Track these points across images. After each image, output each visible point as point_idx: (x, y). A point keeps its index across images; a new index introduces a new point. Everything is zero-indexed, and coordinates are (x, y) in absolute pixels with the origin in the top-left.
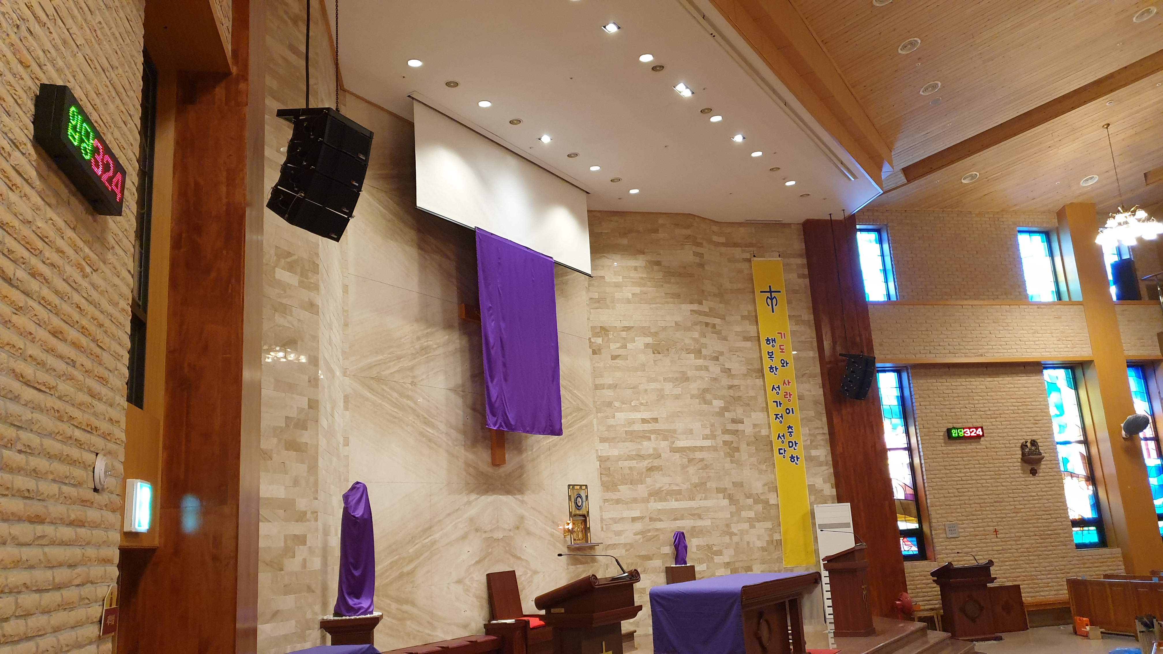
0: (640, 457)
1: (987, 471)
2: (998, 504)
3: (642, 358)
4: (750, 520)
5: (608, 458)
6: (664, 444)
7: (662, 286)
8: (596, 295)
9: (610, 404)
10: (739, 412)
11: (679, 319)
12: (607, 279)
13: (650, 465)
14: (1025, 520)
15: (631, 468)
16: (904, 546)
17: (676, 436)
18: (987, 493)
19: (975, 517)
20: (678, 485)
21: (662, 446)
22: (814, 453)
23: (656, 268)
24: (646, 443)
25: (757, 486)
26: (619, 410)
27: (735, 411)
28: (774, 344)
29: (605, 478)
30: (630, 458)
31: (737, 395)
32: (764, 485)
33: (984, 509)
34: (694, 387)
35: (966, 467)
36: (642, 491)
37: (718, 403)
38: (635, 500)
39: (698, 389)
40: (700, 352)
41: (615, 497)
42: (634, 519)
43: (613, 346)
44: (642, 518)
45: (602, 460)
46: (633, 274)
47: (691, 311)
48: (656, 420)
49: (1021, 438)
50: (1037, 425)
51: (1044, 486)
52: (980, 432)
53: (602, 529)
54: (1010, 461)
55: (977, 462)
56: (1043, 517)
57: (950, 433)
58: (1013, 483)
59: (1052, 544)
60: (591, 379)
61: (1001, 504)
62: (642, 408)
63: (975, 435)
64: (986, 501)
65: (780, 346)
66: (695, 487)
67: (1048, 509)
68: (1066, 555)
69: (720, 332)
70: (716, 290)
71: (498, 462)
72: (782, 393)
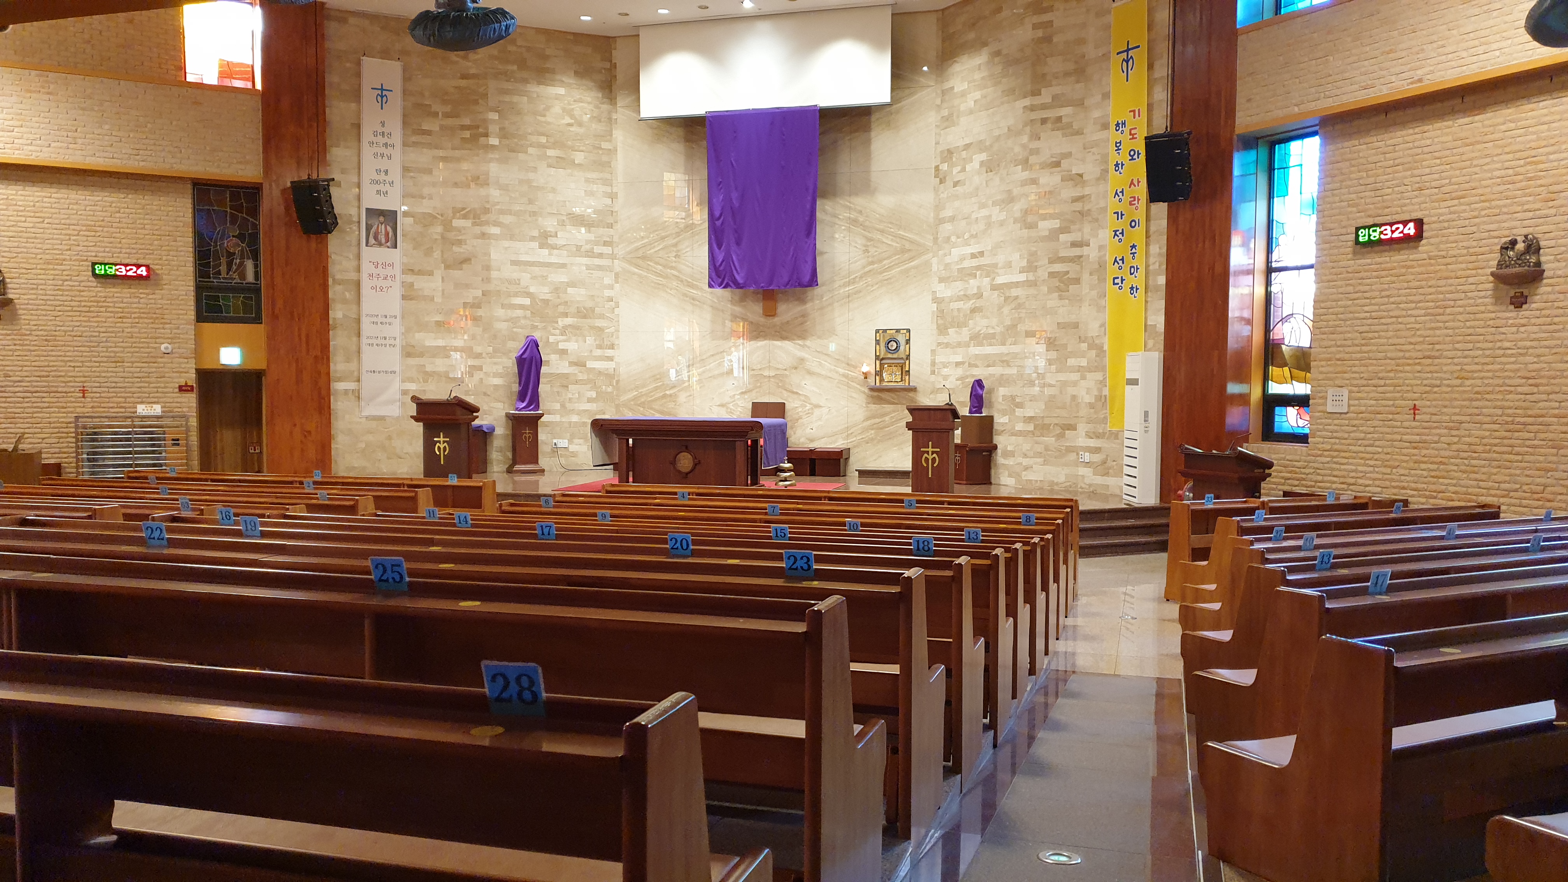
0: (966, 297)
1: (1420, 302)
2: (1429, 361)
4: (1079, 369)
5: (943, 300)
6: (986, 281)
7: (1001, 81)
8: (946, 113)
9: (948, 240)
11: (1011, 121)
12: (956, 90)
13: (973, 306)
14: (1477, 393)
15: (959, 309)
16: (1299, 419)
17: (996, 271)
18: (1412, 340)
19: (1382, 382)
20: (993, 328)
21: (984, 284)
23: (997, 60)
24: (972, 282)
25: (1093, 329)
26: (954, 246)
27: (1080, 230)
28: (1124, 129)
29: (940, 322)
30: (959, 299)
32: (1100, 327)
33: (1401, 368)
34: (1017, 208)
35: (1383, 293)
36: (965, 334)
37: (1045, 226)
38: (959, 345)
39: (1021, 210)
40: (1026, 161)
41: (945, 341)
42: (958, 364)
43: (955, 171)
44: (962, 363)
45: (938, 301)
46: (977, 76)
47: (1025, 107)
48: (982, 254)
49: (1507, 233)
50: (1551, 204)
51: (1535, 328)
52: (1411, 229)
53: (933, 372)
54: (1471, 280)
55: (1405, 285)
56: (1520, 389)
57: (1357, 236)
58: (1468, 324)
59: (1528, 443)
60: (932, 215)
61: (1437, 361)
62: (973, 241)
63: (1402, 235)
64: (1407, 355)
65: (1131, 130)
66: (1007, 330)
67: (1534, 374)
68: (1554, 466)
69: (1070, 125)
70: (1071, 66)
71: (770, 313)
72: (1126, 199)
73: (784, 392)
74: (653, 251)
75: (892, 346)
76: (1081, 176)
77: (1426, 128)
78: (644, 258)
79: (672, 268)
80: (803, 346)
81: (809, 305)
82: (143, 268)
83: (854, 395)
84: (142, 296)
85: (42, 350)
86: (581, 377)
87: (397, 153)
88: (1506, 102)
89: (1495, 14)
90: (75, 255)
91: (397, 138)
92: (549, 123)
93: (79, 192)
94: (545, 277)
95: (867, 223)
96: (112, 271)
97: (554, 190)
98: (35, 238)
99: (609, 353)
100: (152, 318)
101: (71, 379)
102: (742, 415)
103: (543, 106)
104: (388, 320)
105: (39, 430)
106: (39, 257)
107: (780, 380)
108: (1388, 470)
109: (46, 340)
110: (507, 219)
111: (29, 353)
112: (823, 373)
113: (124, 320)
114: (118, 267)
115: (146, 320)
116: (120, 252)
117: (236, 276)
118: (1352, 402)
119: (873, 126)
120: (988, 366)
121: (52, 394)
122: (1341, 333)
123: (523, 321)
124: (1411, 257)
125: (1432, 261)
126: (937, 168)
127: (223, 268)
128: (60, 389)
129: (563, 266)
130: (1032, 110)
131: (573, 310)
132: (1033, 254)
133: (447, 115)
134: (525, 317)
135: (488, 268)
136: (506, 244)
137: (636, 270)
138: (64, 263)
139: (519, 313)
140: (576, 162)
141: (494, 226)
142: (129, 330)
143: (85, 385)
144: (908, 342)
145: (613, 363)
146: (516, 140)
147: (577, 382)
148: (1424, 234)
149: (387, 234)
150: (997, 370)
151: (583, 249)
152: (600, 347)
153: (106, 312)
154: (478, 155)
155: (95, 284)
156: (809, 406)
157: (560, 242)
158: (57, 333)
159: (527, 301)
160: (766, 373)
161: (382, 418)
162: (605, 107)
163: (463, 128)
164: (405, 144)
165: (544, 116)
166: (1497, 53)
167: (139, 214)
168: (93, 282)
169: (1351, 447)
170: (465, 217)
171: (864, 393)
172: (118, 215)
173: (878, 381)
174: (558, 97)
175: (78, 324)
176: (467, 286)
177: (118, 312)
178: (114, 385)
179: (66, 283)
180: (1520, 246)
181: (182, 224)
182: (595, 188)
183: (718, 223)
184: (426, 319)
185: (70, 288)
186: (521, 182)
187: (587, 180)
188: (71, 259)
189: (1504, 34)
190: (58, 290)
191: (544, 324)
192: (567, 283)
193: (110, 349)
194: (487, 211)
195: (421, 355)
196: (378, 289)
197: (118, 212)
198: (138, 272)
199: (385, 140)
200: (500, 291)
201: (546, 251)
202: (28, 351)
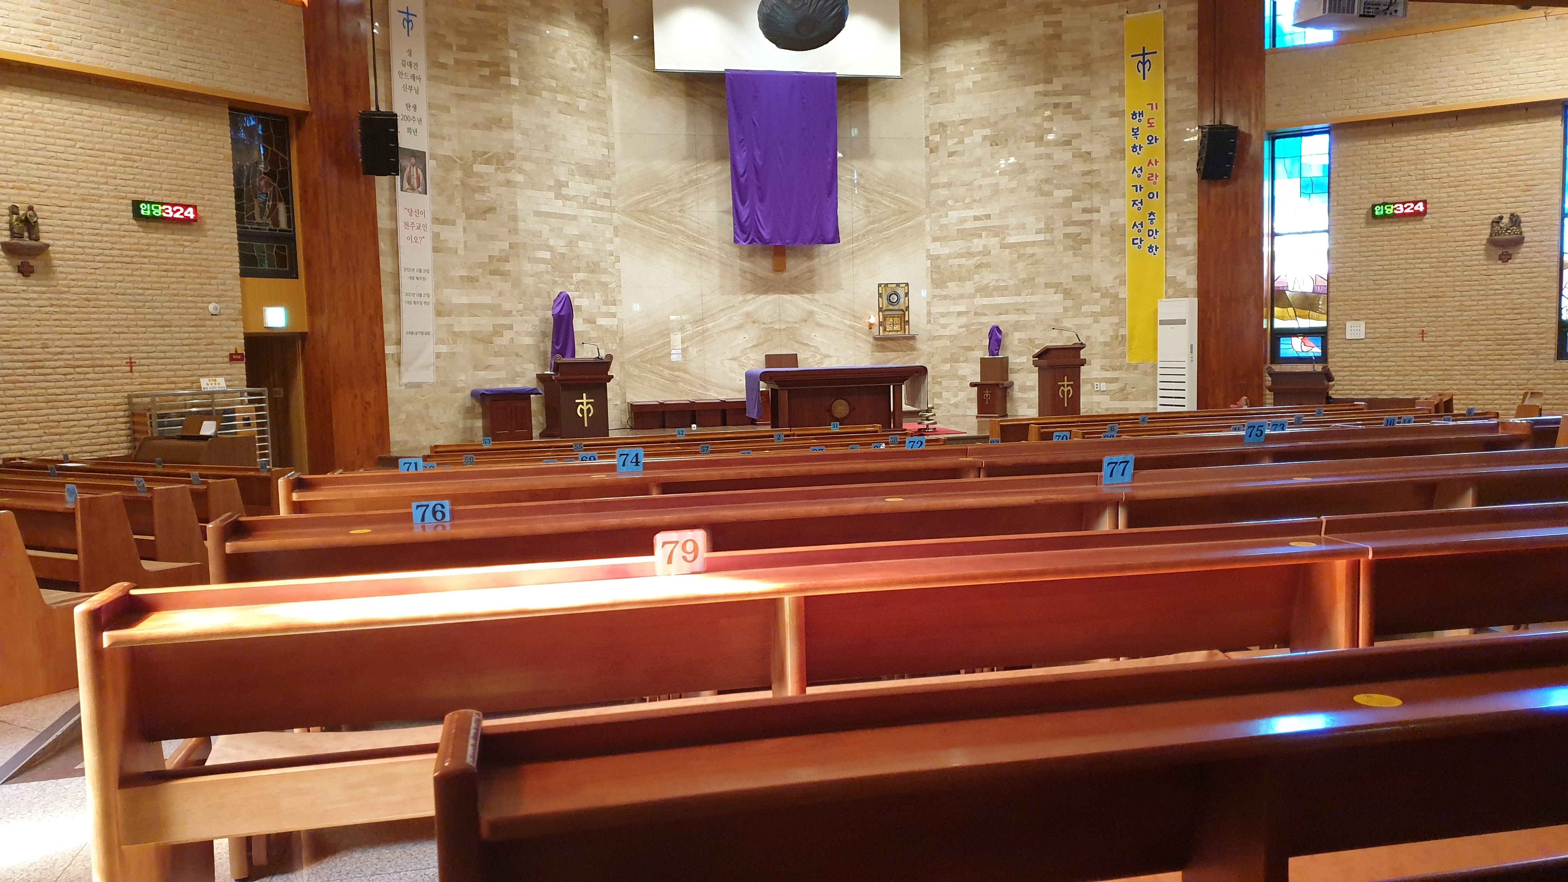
0: (970, 254)
1: (1425, 258)
2: (1434, 300)
3: (979, 152)
4: (1093, 314)
5: (938, 257)
6: (994, 241)
7: (1006, 68)
8: (936, 90)
9: (943, 203)
10: (1096, 199)
11: (1021, 103)
12: (948, 70)
13: (979, 262)
14: (1475, 320)
15: (959, 265)
16: (1303, 346)
17: (1007, 231)
18: (1420, 285)
19: (1394, 315)
20: (1005, 281)
21: (992, 243)
22: (1180, 241)
23: (1000, 48)
24: (976, 241)
25: (1107, 280)
26: (952, 208)
27: (1089, 199)
28: (1141, 118)
29: (936, 276)
30: (959, 256)
31: (1095, 181)
32: (1115, 279)
33: (1410, 305)
34: (1031, 178)
35: (1394, 252)
36: (969, 287)
37: (1060, 194)
38: (962, 296)
39: (1036, 180)
40: (1041, 138)
41: (944, 293)
42: (959, 314)
43: (950, 142)
45: (933, 258)
46: (976, 60)
47: (1036, 92)
48: (988, 217)
49: (1495, 211)
50: (1528, 193)
51: (1519, 276)
52: (1420, 207)
53: (929, 322)
54: (1467, 243)
55: (1413, 246)
56: (1507, 317)
57: (1374, 211)
58: (1466, 273)
59: (1514, 352)
60: (924, 180)
61: (1440, 299)
62: (975, 205)
63: (1412, 211)
64: (1416, 295)
65: (1149, 120)
66: (1023, 283)
67: (1518, 306)
68: (1534, 366)
69: (1079, 111)
70: (1079, 62)
71: (779, 268)
72: (1145, 175)
73: (796, 344)
74: (655, 204)
75: (893, 299)
76: (1089, 153)
77: (1427, 136)
78: (646, 211)
79: (677, 223)
80: (812, 300)
81: (816, 261)
82: (191, 210)
83: (861, 344)
84: (186, 244)
85: (83, 313)
86: (593, 334)
87: (422, 85)
88: (1493, 123)
89: (1495, 62)
90: (112, 191)
91: (422, 71)
92: (557, 66)
93: (113, 110)
94: (561, 229)
95: (867, 186)
96: (158, 212)
98: (68, 166)
99: (613, 309)
100: (197, 271)
101: (116, 349)
102: (754, 368)
103: (552, 48)
104: (422, 275)
105: (85, 416)
106: (73, 191)
107: (791, 332)
108: (1401, 378)
110: (529, 166)
111: (67, 317)
112: (832, 324)
113: (170, 274)
114: (164, 207)
115: (192, 274)
116: (161, 189)
117: (269, 221)
118: (1367, 331)
119: (870, 96)
120: (1000, 314)
121: (97, 369)
122: (1357, 281)
124: (1417, 226)
125: (1435, 230)
126: (927, 138)
127: (257, 212)
128: (105, 362)
129: (574, 218)
130: (1045, 96)
131: (583, 264)
132: (1050, 218)
133: (461, 48)
134: (547, 272)
135: (514, 218)
136: (529, 192)
137: (639, 224)
138: (102, 200)
139: (542, 267)
140: (580, 109)
141: (518, 173)
142: (174, 286)
143: (132, 355)
144: (907, 294)
145: (615, 319)
146: (532, 82)
148: (1428, 211)
149: (418, 178)
150: (1012, 318)
151: (588, 201)
152: (605, 303)
153: (150, 263)
154: (499, 95)
155: (136, 228)
156: (819, 357)
157: (570, 191)
158: (100, 291)
159: (547, 255)
160: (777, 327)
161: (419, 385)
162: (600, 53)
163: (482, 64)
164: (431, 78)
165: (554, 58)
166: (1497, 89)
167: (178, 141)
168: (134, 225)
169: (1367, 364)
170: (487, 162)
171: (869, 342)
172: (155, 141)
173: (881, 331)
174: (564, 40)
175: (121, 278)
176: (493, 238)
177: (162, 264)
178: (162, 355)
179: (105, 226)
180: (1506, 220)
181: (222, 156)
182: (595, 137)
183: (742, 180)
184: (453, 273)
185: (109, 232)
186: (538, 127)
187: (589, 129)
188: (108, 195)
189: (1502, 77)
190: (97, 235)
191: (562, 279)
192: (578, 236)
193: (157, 311)
194: (511, 157)
195: (449, 314)
196: (413, 240)
197: (156, 138)
198: (186, 214)
199: (412, 71)
200: (525, 244)
201: (560, 202)
202: (67, 313)
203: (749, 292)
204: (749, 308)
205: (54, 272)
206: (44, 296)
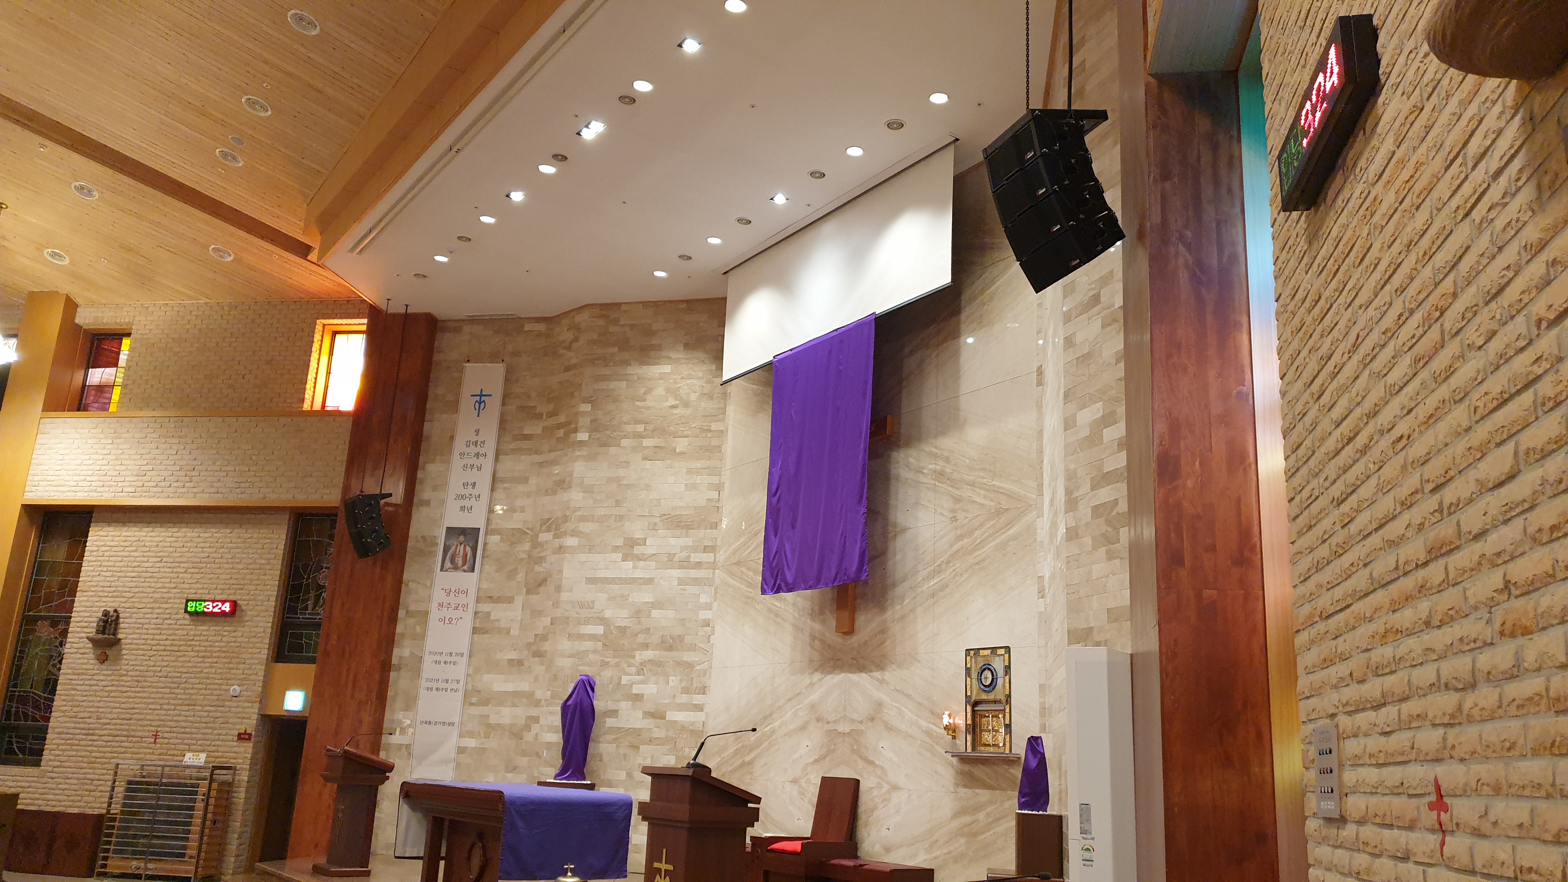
71: (844, 629)
73: (859, 760)
74: (747, 552)
75: (986, 678)
78: (739, 563)
80: (882, 682)
81: (888, 614)
82: (227, 604)
84: (225, 633)
85: (132, 692)
86: (658, 733)
87: (487, 463)
91: (490, 446)
92: (648, 408)
93: (196, 530)
94: (625, 597)
96: (201, 608)
97: (647, 487)
98: (152, 577)
99: (698, 699)
100: (229, 657)
101: (149, 723)
103: (643, 390)
104: (453, 659)
106: (150, 595)
107: (855, 739)
109: (138, 681)
110: (587, 527)
111: (121, 695)
113: (205, 660)
114: (207, 603)
115: (223, 660)
116: (216, 589)
121: (130, 739)
123: (591, 656)
126: (1038, 369)
127: (310, 603)
128: (137, 734)
129: (650, 581)
131: (655, 639)
133: (549, 415)
134: (595, 651)
135: (559, 589)
136: (583, 557)
137: (733, 581)
138: (170, 601)
139: (589, 645)
140: (678, 450)
141: (572, 536)
142: (206, 670)
143: (159, 729)
144: (1007, 669)
145: (702, 714)
146: (608, 432)
147: (651, 741)
149: (465, 555)
151: (676, 559)
152: (686, 691)
153: (192, 651)
154: (566, 455)
155: (189, 622)
156: (886, 788)
157: (648, 550)
158: (147, 674)
159: (600, 630)
162: (718, 381)
163: (560, 426)
164: (498, 453)
165: (644, 400)
167: (240, 548)
168: (186, 620)
170: (549, 529)
172: (221, 550)
173: (970, 744)
174: (662, 377)
175: (167, 664)
176: (540, 614)
177: (201, 651)
178: (184, 730)
179: (166, 622)
181: (273, 557)
182: (698, 479)
183: (775, 500)
184: (498, 657)
185: (169, 627)
186: (610, 480)
187: (689, 471)
188: (173, 597)
190: (158, 629)
191: (617, 660)
192: (652, 603)
194: (566, 519)
195: (485, 702)
196: (447, 621)
197: (223, 547)
198: (223, 608)
199: (478, 449)
200: (568, 618)
201: (630, 564)
202: (121, 692)
203: (816, 670)
204: (814, 697)
205: (120, 660)
206: (109, 678)
